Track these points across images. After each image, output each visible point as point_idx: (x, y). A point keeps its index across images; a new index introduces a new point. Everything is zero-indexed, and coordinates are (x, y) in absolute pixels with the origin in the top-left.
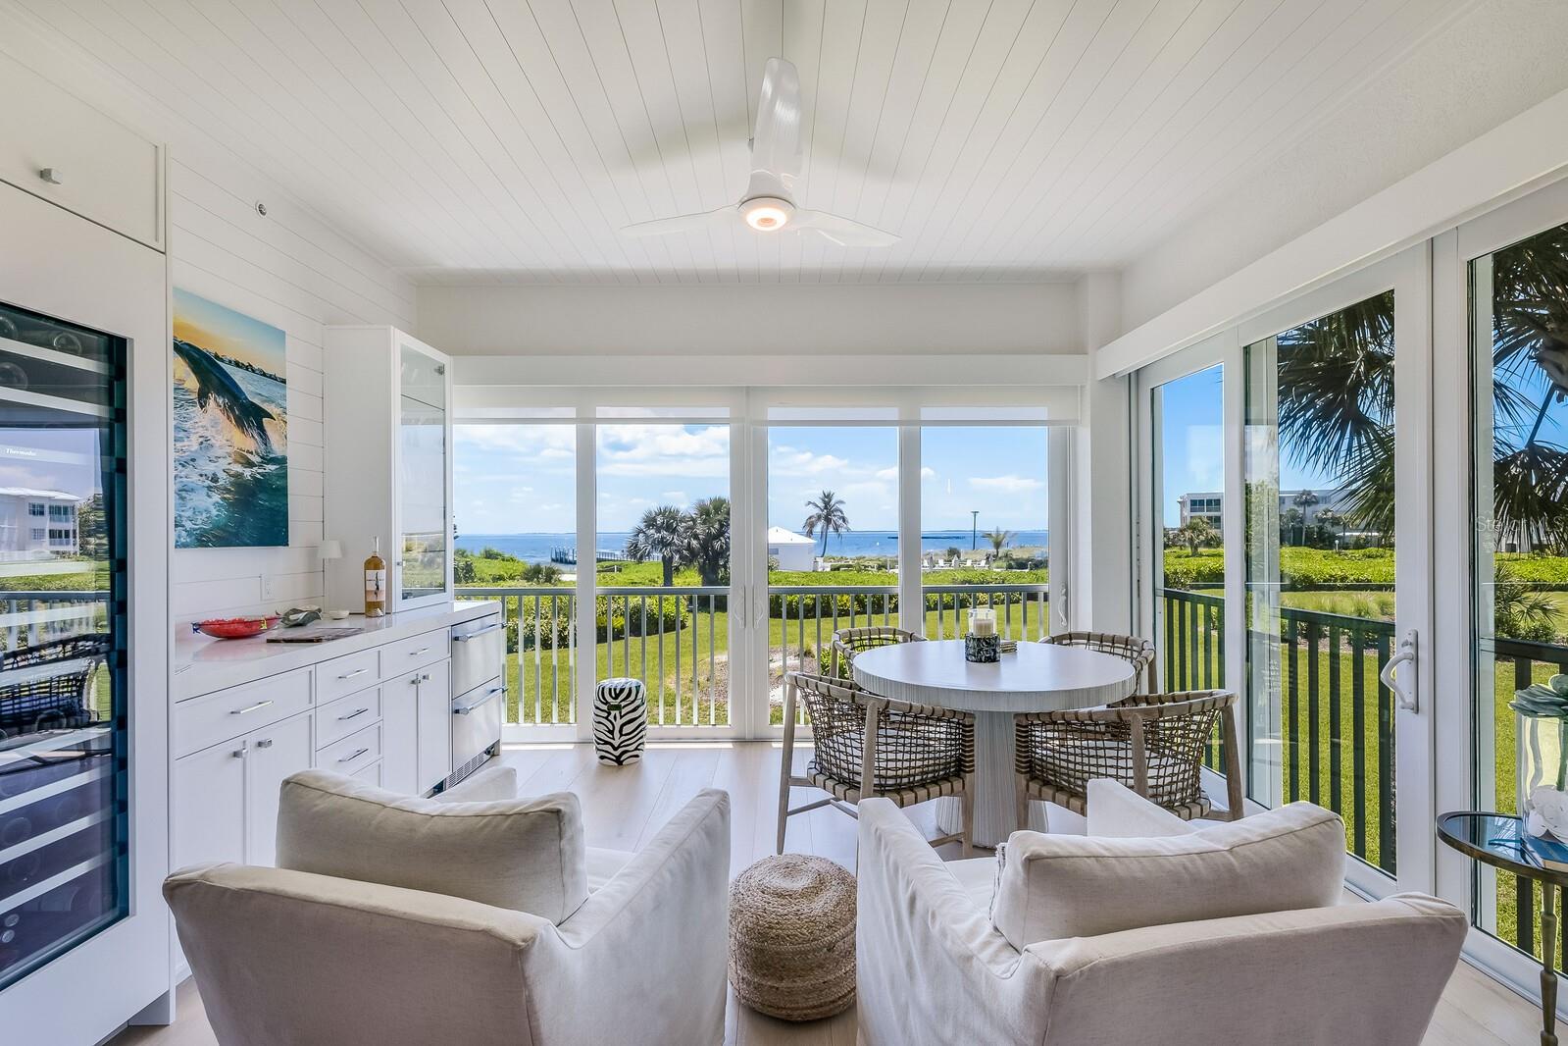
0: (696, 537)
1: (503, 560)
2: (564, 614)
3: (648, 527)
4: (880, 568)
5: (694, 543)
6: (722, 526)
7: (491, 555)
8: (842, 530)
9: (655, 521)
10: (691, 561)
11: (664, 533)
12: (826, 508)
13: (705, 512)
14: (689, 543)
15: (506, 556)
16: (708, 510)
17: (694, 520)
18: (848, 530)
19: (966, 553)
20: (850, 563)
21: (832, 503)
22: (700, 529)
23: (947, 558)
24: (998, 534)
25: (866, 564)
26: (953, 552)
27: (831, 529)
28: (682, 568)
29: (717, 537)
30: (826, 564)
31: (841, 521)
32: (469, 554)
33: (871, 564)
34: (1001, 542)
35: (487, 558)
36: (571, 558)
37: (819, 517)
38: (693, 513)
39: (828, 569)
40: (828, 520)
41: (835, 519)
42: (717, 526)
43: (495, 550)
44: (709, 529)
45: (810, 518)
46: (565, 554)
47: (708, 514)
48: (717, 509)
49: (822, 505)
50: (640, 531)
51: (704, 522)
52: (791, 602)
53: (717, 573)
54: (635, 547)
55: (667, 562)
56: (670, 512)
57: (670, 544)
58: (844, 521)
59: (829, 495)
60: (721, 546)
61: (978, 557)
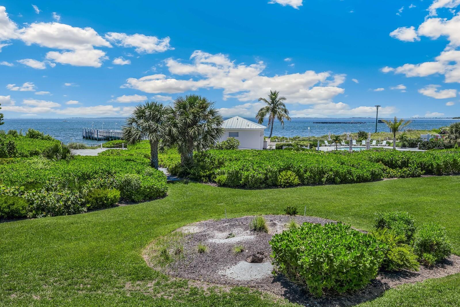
0: (175, 125)
1: (42, 139)
2: (69, 188)
3: (139, 117)
4: (311, 146)
5: (174, 130)
6: (195, 117)
7: (33, 135)
8: (284, 119)
9: (144, 113)
10: (172, 143)
11: (151, 122)
12: (273, 103)
13: (182, 106)
14: (170, 131)
15: (45, 135)
16: (185, 105)
17: (173, 112)
18: (288, 118)
19: (371, 135)
20: (290, 143)
21: (277, 99)
22: (179, 120)
23: (357, 138)
24: (395, 122)
25: (301, 143)
26: (363, 135)
27: (276, 119)
28: (166, 148)
29: (190, 126)
30: (272, 143)
31: (283, 113)
32: (18, 134)
33: (305, 143)
34: (397, 128)
35: (31, 137)
36: (96, 136)
37: (268, 109)
38: (173, 107)
39: (274, 147)
40: (274, 111)
41: (279, 110)
42: (191, 117)
43: (36, 131)
44: (185, 119)
45: (261, 110)
46: (92, 133)
47: (185, 108)
48: (192, 104)
49: (270, 101)
50: (133, 120)
51: (182, 114)
52: (248, 176)
53: (191, 152)
54: (128, 133)
55: (154, 145)
56: (156, 106)
57: (155, 131)
58: (286, 111)
59: (275, 93)
60: (195, 133)
61: (380, 138)
